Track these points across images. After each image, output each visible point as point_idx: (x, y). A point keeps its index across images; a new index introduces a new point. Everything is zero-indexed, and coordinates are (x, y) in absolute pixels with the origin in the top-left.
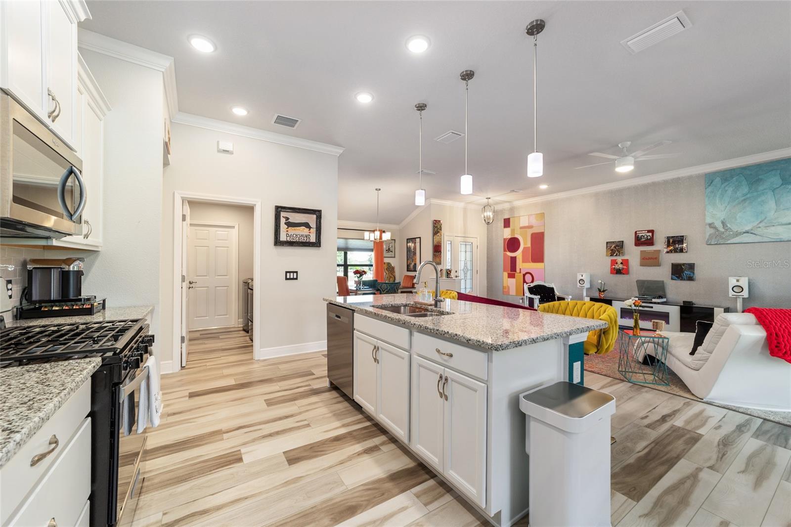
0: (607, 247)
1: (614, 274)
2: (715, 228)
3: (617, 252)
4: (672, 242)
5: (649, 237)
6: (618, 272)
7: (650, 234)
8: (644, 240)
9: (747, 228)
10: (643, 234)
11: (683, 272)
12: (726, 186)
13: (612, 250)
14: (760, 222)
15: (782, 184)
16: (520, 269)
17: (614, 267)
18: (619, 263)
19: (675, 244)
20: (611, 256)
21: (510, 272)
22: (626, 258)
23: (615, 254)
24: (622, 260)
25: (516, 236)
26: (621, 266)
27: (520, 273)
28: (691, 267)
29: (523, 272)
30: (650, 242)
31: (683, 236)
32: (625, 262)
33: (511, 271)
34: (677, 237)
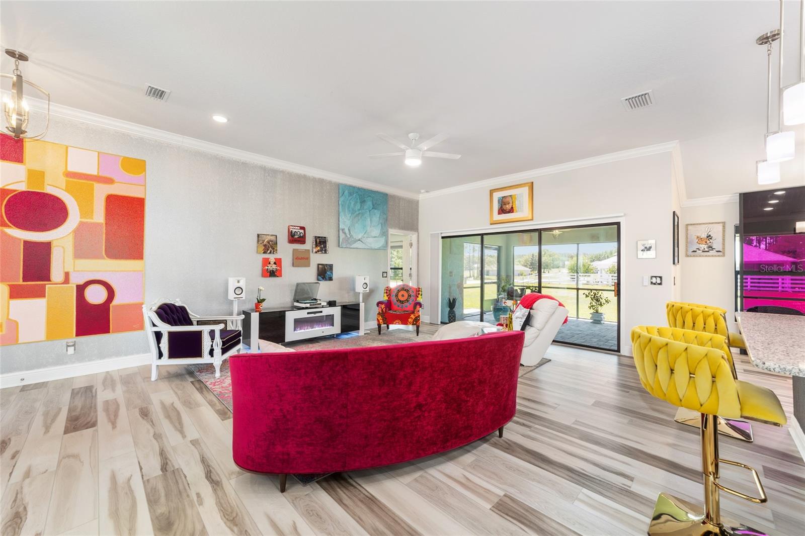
0: (258, 241)
1: (267, 277)
2: (345, 233)
3: (270, 249)
4: (319, 241)
5: (302, 235)
6: (272, 274)
7: (302, 231)
8: (296, 238)
9: (360, 237)
10: (297, 231)
11: (326, 273)
12: (350, 199)
13: (265, 246)
14: (365, 234)
15: (373, 208)
16: (67, 275)
17: (267, 268)
18: (272, 263)
19: (321, 245)
20: (264, 253)
21: (21, 282)
22: (278, 257)
23: (269, 251)
24: (276, 259)
25: (49, 190)
26: (274, 267)
27: (67, 280)
28: (331, 267)
29: (78, 279)
30: (302, 240)
31: (325, 238)
32: (278, 262)
33: (23, 281)
34: (322, 237)
